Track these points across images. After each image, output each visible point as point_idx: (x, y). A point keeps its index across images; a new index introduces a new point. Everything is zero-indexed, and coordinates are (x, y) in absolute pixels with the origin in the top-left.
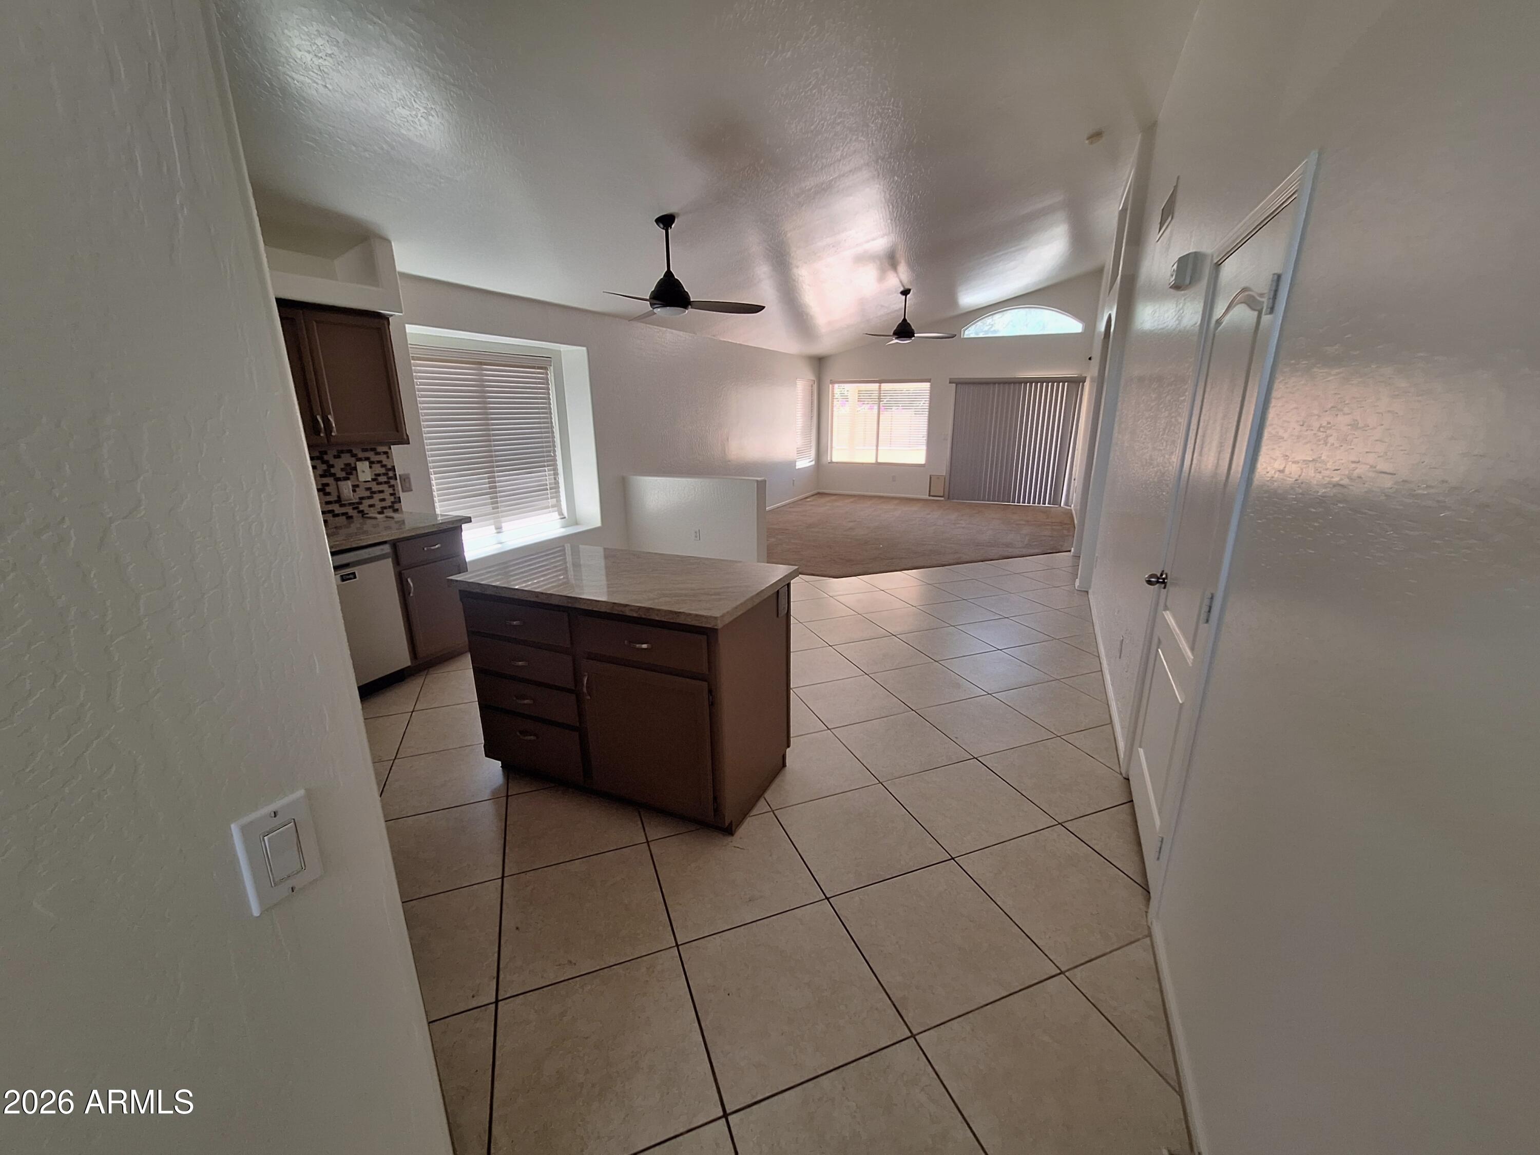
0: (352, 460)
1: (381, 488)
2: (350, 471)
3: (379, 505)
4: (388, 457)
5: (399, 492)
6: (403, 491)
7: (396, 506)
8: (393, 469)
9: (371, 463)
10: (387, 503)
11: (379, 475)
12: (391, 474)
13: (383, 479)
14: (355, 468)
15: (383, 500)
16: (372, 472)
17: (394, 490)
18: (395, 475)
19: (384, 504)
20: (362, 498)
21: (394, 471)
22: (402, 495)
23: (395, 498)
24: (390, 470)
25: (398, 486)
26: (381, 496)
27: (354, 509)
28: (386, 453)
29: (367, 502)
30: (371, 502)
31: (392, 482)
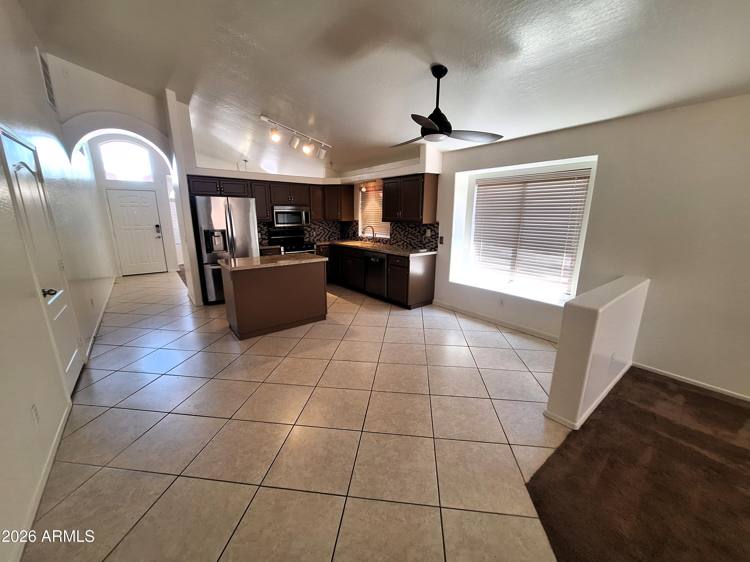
0: (426, 228)
1: (432, 240)
2: (425, 232)
3: (431, 247)
4: (437, 229)
5: (438, 243)
6: (440, 244)
7: (436, 249)
8: (438, 234)
9: (431, 230)
10: (433, 247)
11: (432, 235)
12: (437, 235)
13: (434, 237)
14: (426, 231)
15: (432, 245)
16: (431, 234)
17: (437, 242)
18: (438, 236)
19: (432, 247)
20: (426, 243)
21: (438, 235)
22: (439, 245)
23: (436, 245)
24: (436, 234)
25: (438, 241)
26: (432, 243)
27: (424, 246)
28: (437, 227)
29: (427, 244)
30: (429, 245)
31: (437, 239)
